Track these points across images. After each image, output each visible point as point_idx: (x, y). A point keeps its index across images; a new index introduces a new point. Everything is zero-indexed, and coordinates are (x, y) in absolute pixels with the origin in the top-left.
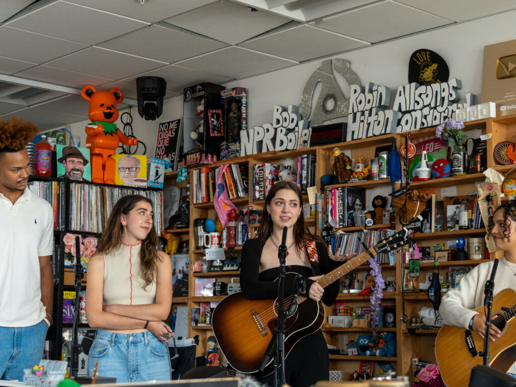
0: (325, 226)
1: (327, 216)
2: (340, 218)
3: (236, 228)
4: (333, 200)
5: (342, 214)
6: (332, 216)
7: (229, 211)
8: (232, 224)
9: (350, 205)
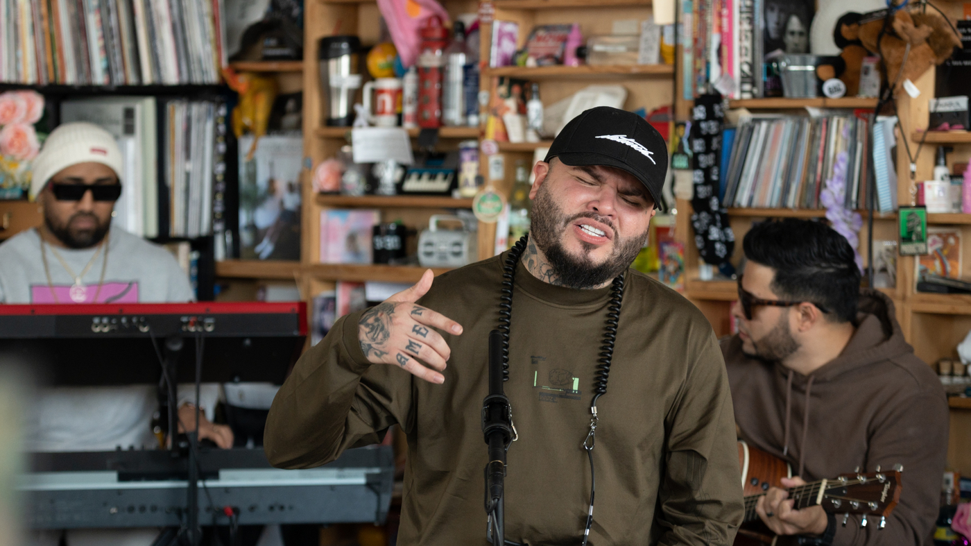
0: (702, 90)
1: (708, 64)
2: (742, 71)
3: (442, 72)
4: (725, 21)
5: (749, 59)
6: (720, 63)
7: (422, 21)
8: (432, 59)
9: (773, 35)
